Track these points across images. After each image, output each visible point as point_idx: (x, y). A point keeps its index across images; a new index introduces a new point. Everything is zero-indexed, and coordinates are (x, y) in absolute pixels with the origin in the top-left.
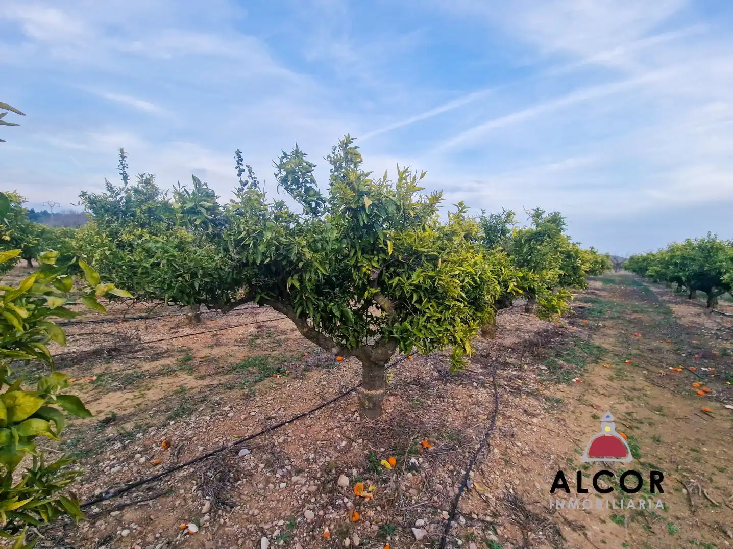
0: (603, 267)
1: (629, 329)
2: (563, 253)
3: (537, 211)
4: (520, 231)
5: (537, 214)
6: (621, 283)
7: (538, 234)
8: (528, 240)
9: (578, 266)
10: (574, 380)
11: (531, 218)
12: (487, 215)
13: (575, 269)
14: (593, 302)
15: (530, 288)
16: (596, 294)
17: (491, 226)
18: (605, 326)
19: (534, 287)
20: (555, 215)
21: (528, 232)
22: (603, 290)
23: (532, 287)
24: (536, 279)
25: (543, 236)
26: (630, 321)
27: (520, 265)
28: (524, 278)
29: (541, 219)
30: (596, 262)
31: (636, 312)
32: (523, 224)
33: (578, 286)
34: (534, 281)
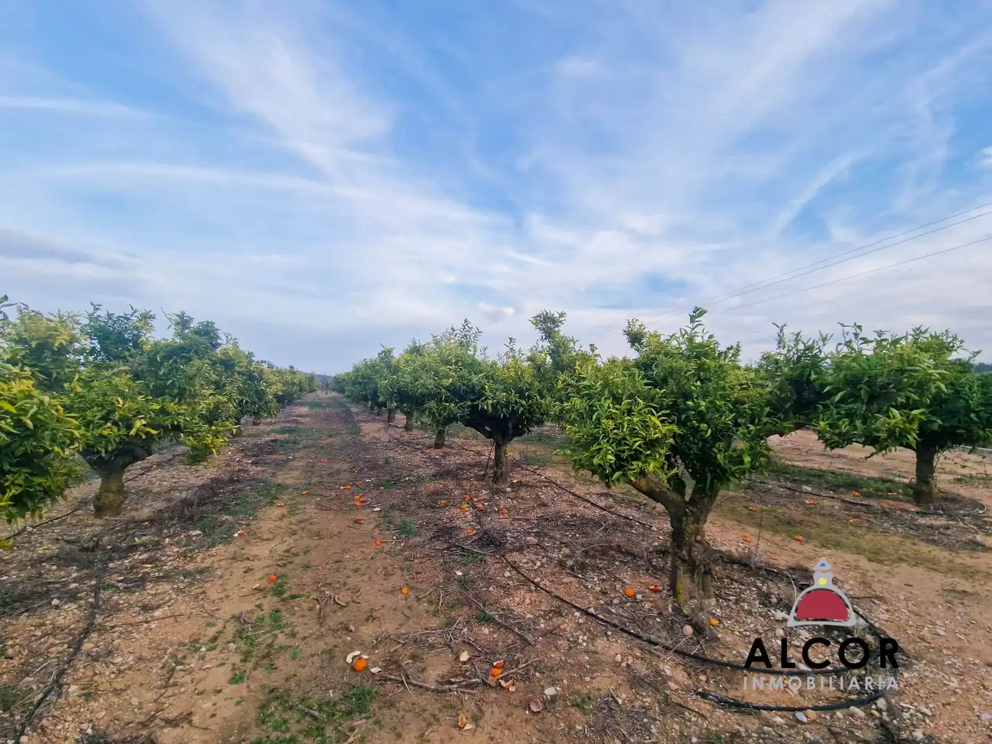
0: (301, 390)
1: (319, 456)
2: (243, 375)
3: (182, 316)
4: (156, 344)
5: (183, 322)
6: (328, 405)
7: (182, 348)
8: (168, 357)
9: (262, 390)
10: (236, 535)
11: (174, 326)
12: (102, 313)
13: (260, 394)
14: (290, 431)
15: (173, 425)
16: (297, 422)
17: (110, 333)
18: (294, 458)
19: (179, 423)
20: (207, 326)
21: (167, 346)
22: (307, 416)
23: (176, 423)
24: (182, 411)
25: (189, 352)
26: (322, 448)
27: (158, 392)
28: (163, 411)
29: (189, 328)
30: (294, 384)
31: (331, 436)
32: (162, 333)
33: (266, 415)
34: (179, 414)
